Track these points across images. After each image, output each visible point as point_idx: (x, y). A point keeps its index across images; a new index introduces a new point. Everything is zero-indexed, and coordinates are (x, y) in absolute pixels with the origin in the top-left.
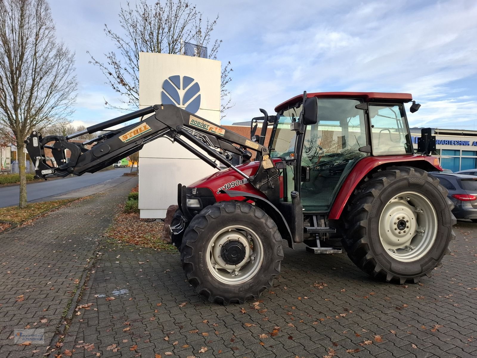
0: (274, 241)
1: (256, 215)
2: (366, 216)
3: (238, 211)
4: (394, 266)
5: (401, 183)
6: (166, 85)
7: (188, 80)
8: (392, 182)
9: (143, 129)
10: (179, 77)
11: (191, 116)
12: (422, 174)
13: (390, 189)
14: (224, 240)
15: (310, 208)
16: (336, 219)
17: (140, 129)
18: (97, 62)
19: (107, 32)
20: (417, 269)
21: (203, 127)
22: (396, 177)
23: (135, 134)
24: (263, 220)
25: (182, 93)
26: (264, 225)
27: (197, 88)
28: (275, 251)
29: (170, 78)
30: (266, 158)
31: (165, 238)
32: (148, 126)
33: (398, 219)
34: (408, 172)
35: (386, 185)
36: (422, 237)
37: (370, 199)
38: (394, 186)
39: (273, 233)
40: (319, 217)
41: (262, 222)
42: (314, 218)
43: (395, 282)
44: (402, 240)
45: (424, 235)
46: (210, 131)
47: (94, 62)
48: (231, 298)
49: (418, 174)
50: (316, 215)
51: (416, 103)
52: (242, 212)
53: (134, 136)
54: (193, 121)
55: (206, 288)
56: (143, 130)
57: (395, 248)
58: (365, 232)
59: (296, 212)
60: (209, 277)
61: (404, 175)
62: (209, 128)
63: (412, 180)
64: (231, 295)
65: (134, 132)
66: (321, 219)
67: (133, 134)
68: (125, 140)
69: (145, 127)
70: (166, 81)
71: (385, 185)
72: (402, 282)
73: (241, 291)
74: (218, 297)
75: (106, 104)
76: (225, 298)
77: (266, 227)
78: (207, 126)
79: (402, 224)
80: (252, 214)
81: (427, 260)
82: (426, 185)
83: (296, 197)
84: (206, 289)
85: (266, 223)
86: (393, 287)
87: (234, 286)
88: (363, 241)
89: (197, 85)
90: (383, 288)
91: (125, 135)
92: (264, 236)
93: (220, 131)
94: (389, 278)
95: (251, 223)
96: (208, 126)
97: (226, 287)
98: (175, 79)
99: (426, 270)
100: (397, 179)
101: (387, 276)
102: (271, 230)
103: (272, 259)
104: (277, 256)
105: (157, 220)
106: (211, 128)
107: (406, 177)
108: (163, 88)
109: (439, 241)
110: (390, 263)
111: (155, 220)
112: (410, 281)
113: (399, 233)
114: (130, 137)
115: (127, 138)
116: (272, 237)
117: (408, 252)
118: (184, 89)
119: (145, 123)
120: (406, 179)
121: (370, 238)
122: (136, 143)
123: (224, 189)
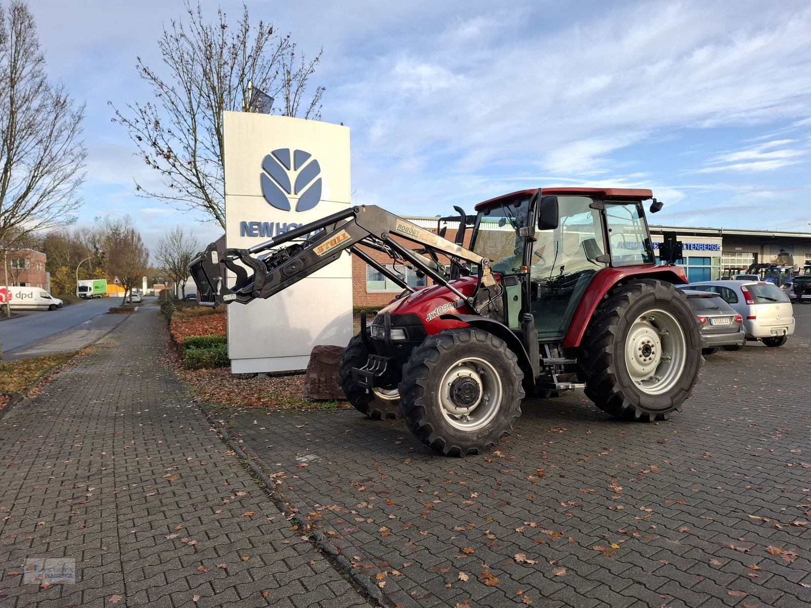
0: (514, 374)
1: (494, 343)
2: (611, 340)
3: (473, 339)
4: (643, 400)
5: (647, 299)
6: (267, 164)
7: (301, 156)
8: (638, 298)
9: (341, 238)
10: (287, 151)
12: (668, 288)
13: (636, 306)
14: (453, 377)
16: (576, 346)
17: (338, 238)
18: (125, 120)
19: (142, 71)
20: (667, 402)
21: (412, 233)
22: (641, 293)
23: (332, 245)
24: (501, 350)
25: (293, 175)
26: (503, 356)
27: (315, 168)
29: (273, 153)
30: (486, 273)
31: (310, 394)
32: (347, 234)
33: (643, 343)
34: (654, 285)
35: (631, 302)
36: (669, 365)
37: (615, 320)
38: (641, 303)
39: (512, 365)
40: (551, 345)
41: (501, 352)
42: (546, 347)
43: (645, 419)
44: (647, 369)
45: (671, 361)
46: (421, 239)
47: (120, 119)
48: (469, 447)
49: (664, 288)
50: (548, 343)
51: (658, 201)
52: (478, 340)
53: (331, 247)
54: (400, 226)
55: (440, 436)
56: (342, 240)
57: (639, 380)
58: (610, 361)
59: (530, 339)
60: (443, 423)
61: (650, 289)
63: (659, 295)
64: (469, 443)
65: (331, 242)
66: (553, 348)
67: (329, 245)
68: (320, 254)
69: (344, 235)
70: (268, 158)
72: (652, 418)
73: (480, 438)
74: (455, 446)
75: (138, 189)
76: (462, 447)
77: (505, 359)
78: (417, 233)
79: (647, 349)
80: (489, 343)
81: (676, 390)
82: (674, 301)
83: (531, 320)
84: (441, 438)
85: (504, 354)
86: (643, 426)
87: (472, 433)
88: (609, 371)
89: (315, 163)
90: (633, 428)
91: (321, 247)
92: (504, 369)
93: (432, 239)
94: (638, 415)
95: (488, 354)
96: (418, 232)
97: (463, 434)
98: (282, 154)
99: (676, 404)
100: (643, 294)
101: (636, 413)
102: (511, 361)
103: (512, 397)
104: (518, 393)
105: (259, 376)
106: (421, 235)
107: (652, 291)
108: (264, 168)
109: (689, 368)
110: (638, 397)
111: (257, 374)
112: (660, 418)
113: (645, 360)
114: (327, 248)
115: (322, 250)
116: (511, 371)
117: (654, 383)
118: (295, 170)
119: (344, 230)
120: (653, 294)
121: (616, 367)
122: (334, 257)
123: (435, 314)
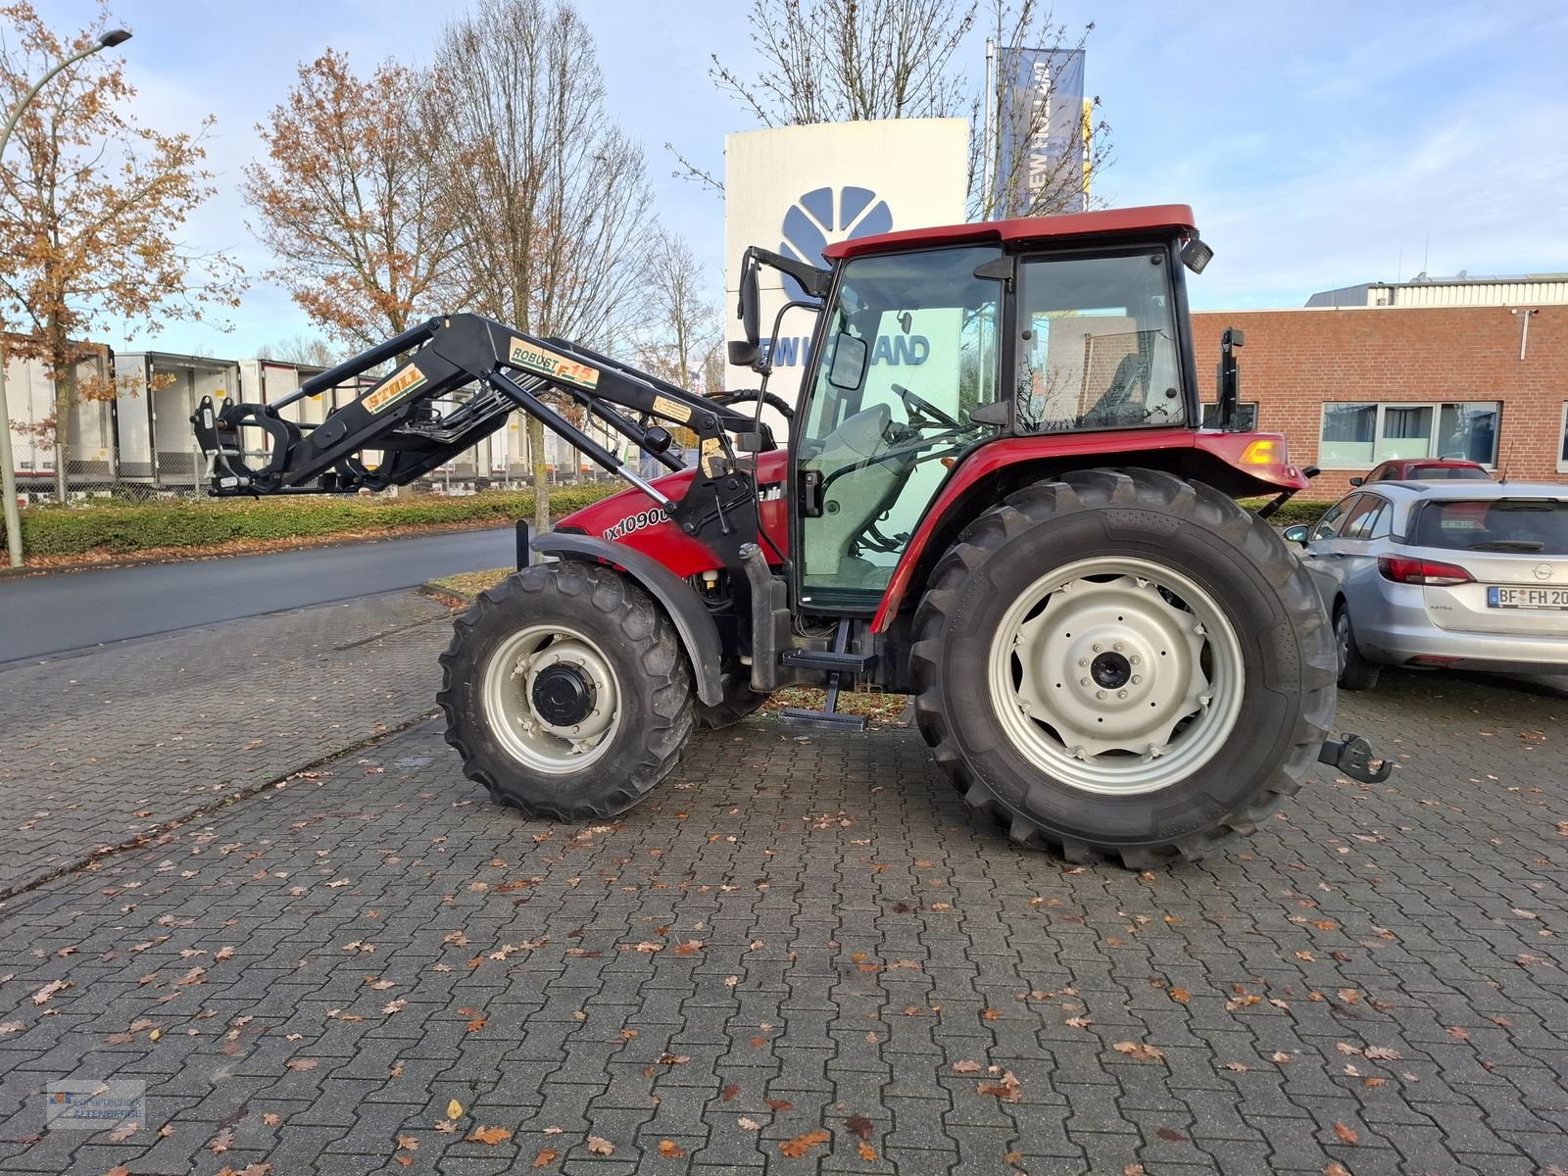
0: (644, 675)
1: (598, 601)
2: (935, 627)
4: (1037, 795)
5: (1073, 528)
6: (792, 222)
7: (856, 198)
8: (1040, 522)
9: (408, 379)
10: (829, 191)
11: (513, 338)
12: (1166, 498)
13: (1028, 547)
15: (845, 597)
16: (876, 632)
17: (403, 379)
18: (694, 172)
20: (1139, 822)
21: (542, 365)
22: (1054, 509)
23: (392, 393)
24: (614, 618)
26: (618, 628)
28: (647, 701)
29: (803, 200)
30: (710, 448)
32: (418, 372)
33: (1095, 648)
34: (1109, 487)
35: (1013, 532)
37: (954, 576)
38: (1046, 538)
39: (640, 652)
40: (858, 623)
41: (612, 622)
42: (844, 627)
43: (1051, 846)
44: (1115, 722)
46: (560, 377)
47: (688, 171)
48: (538, 803)
49: (1149, 498)
50: (852, 618)
52: (561, 592)
53: (391, 397)
54: (518, 351)
55: (482, 769)
56: (410, 383)
59: (755, 604)
61: (1091, 498)
62: (556, 369)
63: (1123, 518)
64: (539, 797)
65: (391, 386)
66: (862, 631)
67: (388, 393)
68: (373, 409)
69: (413, 374)
70: (793, 211)
71: (1009, 532)
72: (1069, 853)
73: (563, 792)
74: (508, 796)
76: (528, 803)
77: (621, 635)
78: (552, 363)
79: (1113, 668)
80: (586, 600)
83: (748, 560)
84: (482, 773)
85: (621, 626)
86: (1037, 864)
87: (549, 778)
89: (880, 209)
90: (1003, 864)
91: (375, 397)
93: (585, 375)
94: (1020, 833)
96: (556, 362)
97: (529, 775)
98: (818, 200)
99: (1176, 833)
100: (1059, 513)
101: (1013, 826)
102: (636, 645)
106: (562, 368)
107: (1095, 506)
108: (786, 233)
110: (1026, 787)
112: (1110, 855)
113: (1098, 695)
114: (384, 399)
115: (377, 402)
116: (638, 662)
118: (842, 229)
119: (413, 364)
121: (949, 700)
122: (396, 415)
123: (618, 531)
